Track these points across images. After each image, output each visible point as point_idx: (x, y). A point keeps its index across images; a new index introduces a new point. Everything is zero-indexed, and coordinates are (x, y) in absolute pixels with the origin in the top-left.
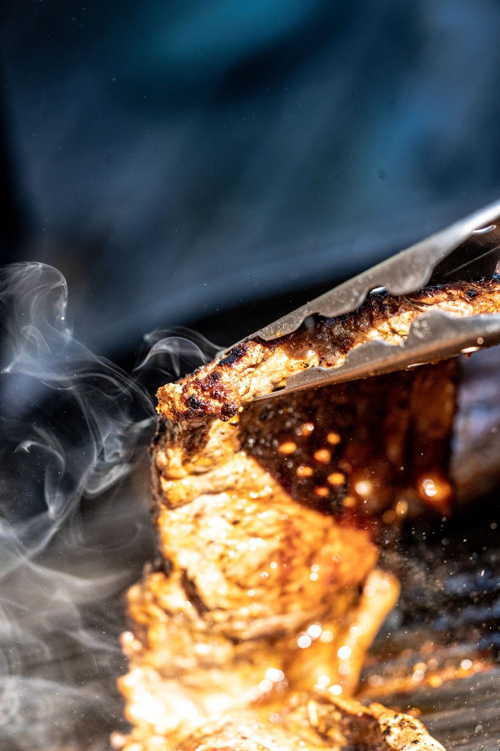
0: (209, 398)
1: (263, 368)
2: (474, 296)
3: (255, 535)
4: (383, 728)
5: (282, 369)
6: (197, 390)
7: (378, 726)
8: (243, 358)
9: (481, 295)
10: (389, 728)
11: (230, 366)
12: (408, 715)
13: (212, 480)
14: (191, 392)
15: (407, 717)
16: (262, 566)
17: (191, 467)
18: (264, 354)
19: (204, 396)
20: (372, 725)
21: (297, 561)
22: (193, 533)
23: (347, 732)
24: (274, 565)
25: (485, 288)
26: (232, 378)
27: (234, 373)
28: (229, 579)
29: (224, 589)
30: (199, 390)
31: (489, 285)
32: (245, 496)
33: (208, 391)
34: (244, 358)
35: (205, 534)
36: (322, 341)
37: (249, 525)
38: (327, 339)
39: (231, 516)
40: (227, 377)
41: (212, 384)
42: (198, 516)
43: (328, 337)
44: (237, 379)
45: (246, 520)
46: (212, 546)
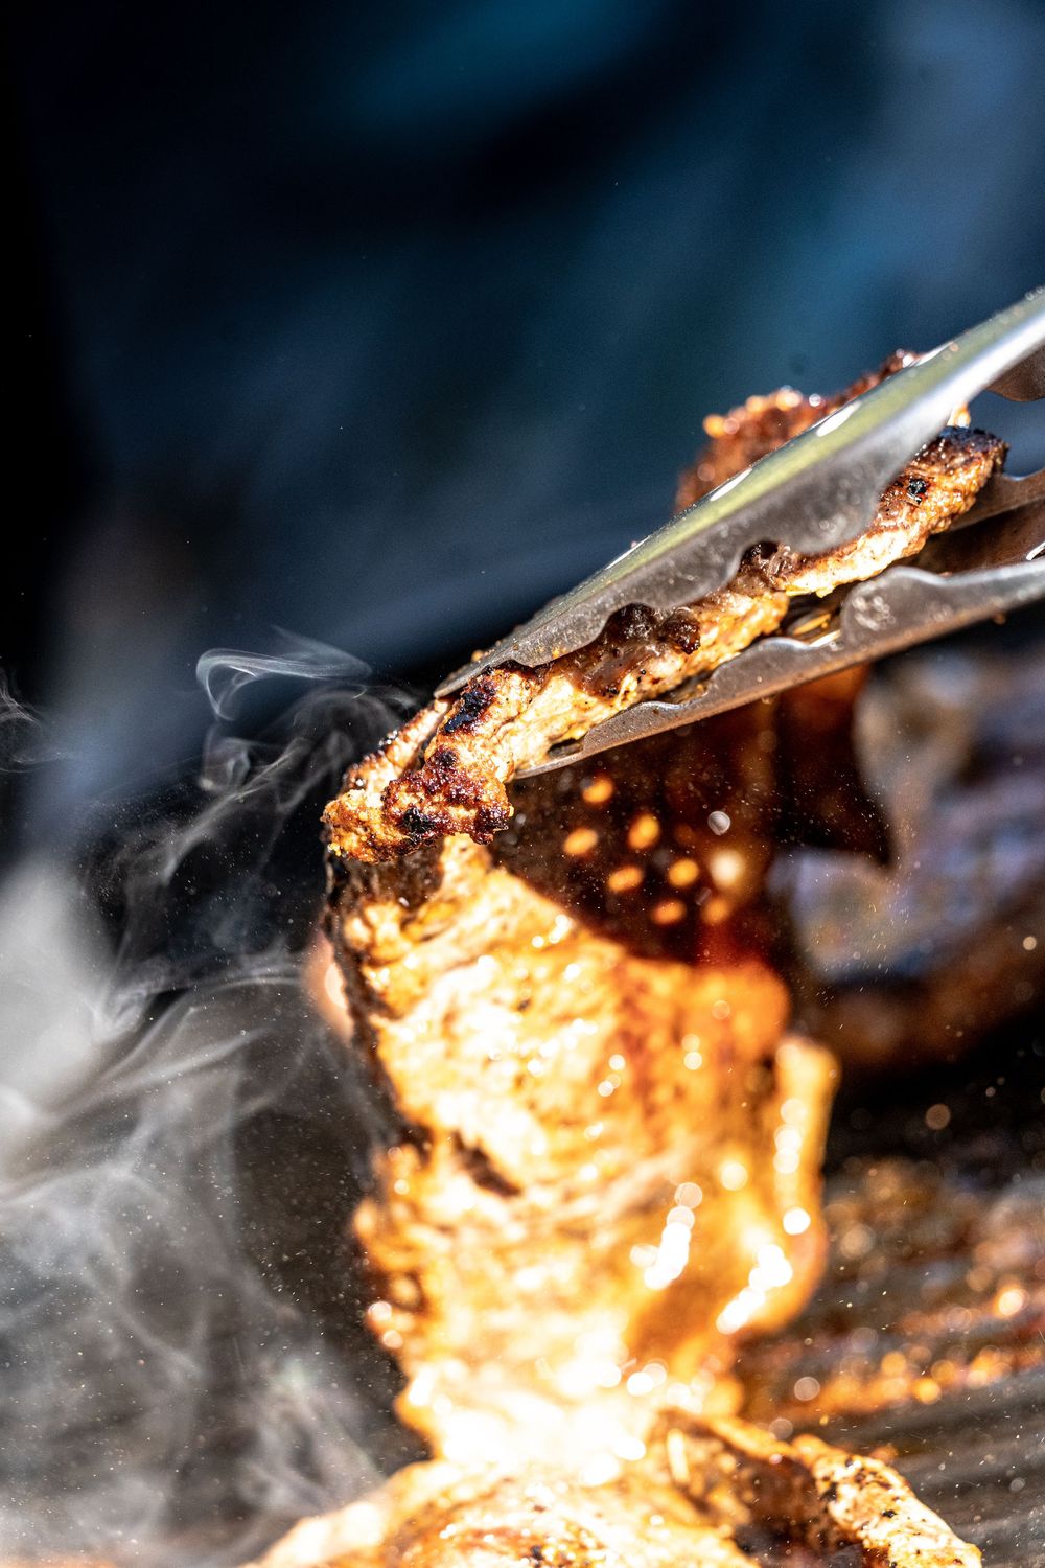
0: (445, 805)
1: (529, 716)
2: (923, 490)
3: (566, 1018)
4: (823, 1487)
5: (567, 709)
6: (415, 796)
7: (811, 1482)
8: (491, 709)
9: (935, 485)
10: (834, 1485)
11: (468, 731)
12: (874, 1458)
13: (458, 941)
14: (404, 801)
15: (872, 1464)
16: (598, 1073)
17: (415, 930)
18: (529, 691)
19: (433, 804)
20: (798, 1482)
21: (657, 1040)
22: (449, 1054)
23: (749, 1496)
24: (618, 1063)
25: (933, 463)
26: (478, 753)
27: (479, 742)
28: (544, 1120)
29: (541, 1142)
30: (421, 795)
31: (939, 454)
32: (524, 949)
33: (439, 791)
34: (493, 709)
35: (472, 1048)
36: (636, 638)
37: (550, 1003)
38: (646, 634)
39: (510, 995)
40: (468, 753)
41: (444, 776)
42: (449, 1018)
43: (647, 629)
44: (488, 752)
45: (541, 996)
46: (494, 1068)
